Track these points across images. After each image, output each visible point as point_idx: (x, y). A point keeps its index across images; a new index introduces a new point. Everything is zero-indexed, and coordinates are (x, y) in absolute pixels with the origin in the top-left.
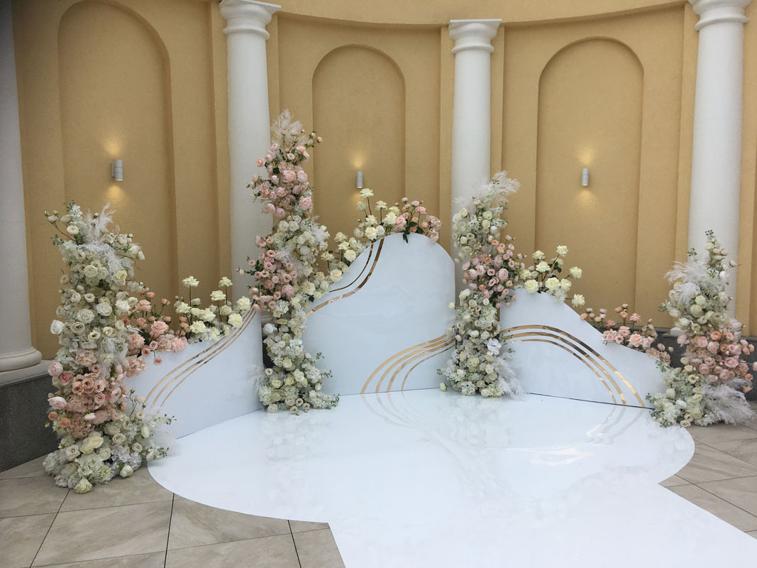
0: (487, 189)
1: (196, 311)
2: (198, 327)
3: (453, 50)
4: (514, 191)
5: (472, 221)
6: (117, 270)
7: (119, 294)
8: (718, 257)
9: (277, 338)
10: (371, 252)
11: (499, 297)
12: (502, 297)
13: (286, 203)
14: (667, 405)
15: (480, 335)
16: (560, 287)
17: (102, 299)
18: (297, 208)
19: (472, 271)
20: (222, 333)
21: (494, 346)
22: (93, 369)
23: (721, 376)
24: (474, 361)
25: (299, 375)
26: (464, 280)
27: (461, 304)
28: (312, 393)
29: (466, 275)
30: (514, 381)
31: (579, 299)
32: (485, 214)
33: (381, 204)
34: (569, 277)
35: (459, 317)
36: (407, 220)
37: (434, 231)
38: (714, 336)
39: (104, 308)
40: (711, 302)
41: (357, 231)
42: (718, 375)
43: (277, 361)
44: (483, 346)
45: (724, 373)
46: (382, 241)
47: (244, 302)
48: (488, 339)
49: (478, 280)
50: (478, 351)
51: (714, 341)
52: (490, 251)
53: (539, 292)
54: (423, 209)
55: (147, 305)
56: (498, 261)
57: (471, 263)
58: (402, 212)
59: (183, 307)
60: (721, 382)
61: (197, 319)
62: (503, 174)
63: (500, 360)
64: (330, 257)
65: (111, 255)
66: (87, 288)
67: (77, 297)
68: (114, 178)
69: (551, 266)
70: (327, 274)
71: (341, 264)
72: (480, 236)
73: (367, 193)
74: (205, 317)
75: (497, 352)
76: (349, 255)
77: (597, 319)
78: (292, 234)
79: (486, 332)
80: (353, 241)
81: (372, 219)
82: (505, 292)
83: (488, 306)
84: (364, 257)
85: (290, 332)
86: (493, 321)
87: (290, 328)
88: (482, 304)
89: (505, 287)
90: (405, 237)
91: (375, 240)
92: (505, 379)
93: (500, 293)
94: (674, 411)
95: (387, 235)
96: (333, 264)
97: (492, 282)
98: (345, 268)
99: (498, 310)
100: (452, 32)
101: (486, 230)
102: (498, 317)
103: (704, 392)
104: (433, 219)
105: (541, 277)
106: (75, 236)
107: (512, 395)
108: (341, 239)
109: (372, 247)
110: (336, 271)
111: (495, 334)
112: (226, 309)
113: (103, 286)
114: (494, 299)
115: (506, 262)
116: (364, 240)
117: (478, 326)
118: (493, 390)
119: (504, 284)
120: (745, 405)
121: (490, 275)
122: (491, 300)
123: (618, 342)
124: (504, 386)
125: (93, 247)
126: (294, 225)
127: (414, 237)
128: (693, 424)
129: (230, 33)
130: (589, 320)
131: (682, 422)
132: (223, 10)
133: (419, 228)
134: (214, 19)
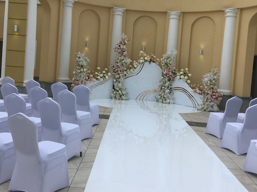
1: (99, 74)
2: (99, 77)
6: (85, 64)
7: (84, 68)
9: (116, 83)
10: (141, 66)
12: (172, 80)
13: (121, 53)
16: (184, 78)
17: (82, 69)
18: (123, 54)
19: (164, 72)
20: (104, 80)
21: (167, 91)
22: (79, 80)
24: (163, 94)
25: (120, 92)
28: (123, 96)
31: (189, 81)
33: (145, 55)
34: (188, 76)
35: (160, 83)
36: (150, 59)
37: (157, 62)
39: (82, 70)
40: (212, 83)
41: (138, 61)
43: (115, 88)
46: (144, 64)
47: (109, 74)
48: (166, 89)
51: (211, 92)
52: (169, 68)
53: (180, 79)
54: (155, 57)
55: (89, 71)
56: (171, 70)
58: (149, 57)
59: (96, 73)
60: (212, 101)
61: (99, 76)
64: (131, 66)
65: (84, 61)
66: (79, 66)
67: (78, 68)
68: (86, 45)
69: (184, 73)
70: (130, 70)
72: (167, 64)
73: (142, 52)
74: (100, 76)
76: (135, 66)
78: (121, 60)
79: (166, 87)
80: (137, 63)
81: (142, 58)
82: (172, 78)
83: (167, 81)
84: (139, 67)
85: (119, 82)
86: (168, 85)
90: (150, 63)
91: (142, 63)
92: (169, 99)
93: (170, 78)
94: (201, 107)
95: (145, 62)
96: (131, 68)
98: (134, 69)
99: (170, 83)
100: (169, 14)
103: (207, 103)
104: (157, 59)
106: (79, 57)
107: (170, 103)
108: (134, 62)
110: (132, 70)
112: (105, 75)
113: (82, 66)
114: (169, 80)
116: (140, 63)
117: (164, 86)
118: (166, 102)
119: (171, 76)
120: (216, 107)
121: (168, 74)
124: (169, 101)
125: (81, 59)
126: (122, 58)
127: (152, 63)
128: (205, 110)
129: (115, 15)
130: (190, 86)
131: (202, 110)
132: (114, 10)
133: (153, 61)
134: (111, 11)
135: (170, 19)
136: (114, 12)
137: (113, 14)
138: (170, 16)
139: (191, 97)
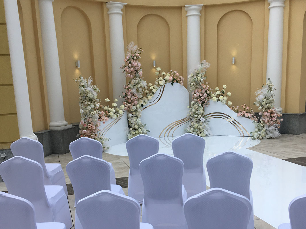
0: (199, 66)
1: (110, 109)
2: (111, 114)
3: (186, 15)
4: (208, 67)
5: (195, 78)
6: (95, 95)
7: (95, 102)
8: (271, 87)
9: (132, 118)
10: (161, 90)
11: (204, 103)
12: (205, 103)
13: (133, 74)
14: (255, 134)
15: (198, 117)
16: (224, 99)
17: (92, 104)
18: (137, 75)
19: (195, 95)
20: (117, 116)
21: (203, 120)
22: (91, 123)
23: (271, 124)
24: (196, 125)
25: (140, 130)
26: (192, 98)
27: (192, 106)
29: (193, 96)
30: (209, 131)
31: (230, 103)
32: (199, 75)
33: (164, 73)
34: (227, 96)
35: (191, 111)
36: (172, 78)
37: (182, 82)
38: (269, 111)
39: (93, 106)
40: (268, 101)
41: (156, 83)
42: (270, 123)
44: (199, 120)
45: (271, 122)
46: (164, 85)
47: (123, 106)
48: (201, 118)
49: (197, 98)
50: (197, 122)
51: (269, 113)
52: (201, 88)
53: (217, 101)
54: (178, 74)
56: (203, 91)
57: (195, 92)
58: (170, 75)
59: (106, 108)
60: (271, 125)
61: (110, 111)
62: (205, 61)
63: (205, 124)
64: (147, 91)
65: (93, 91)
67: (86, 103)
68: (77, 67)
69: (221, 92)
70: (147, 97)
71: (151, 94)
72: (197, 82)
73: (159, 69)
74: (112, 111)
75: (204, 122)
76: (154, 91)
77: (236, 109)
78: (136, 84)
79: (200, 115)
80: (155, 86)
81: (161, 78)
82: (206, 102)
83: (200, 106)
84: (159, 91)
86: (202, 111)
87: (136, 115)
88: (198, 106)
89: (206, 100)
90: (172, 84)
91: (162, 85)
92: (206, 130)
93: (204, 102)
94: (257, 135)
95: (166, 83)
96: (148, 94)
97: (202, 98)
98: (153, 94)
99: (204, 108)
100: (186, 9)
101: (199, 81)
102: (204, 110)
103: (265, 129)
104: (181, 77)
105: (218, 96)
106: (83, 86)
107: (209, 135)
108: (150, 86)
109: (161, 88)
110: (150, 96)
111: (203, 116)
112: (117, 109)
113: (92, 100)
114: (202, 104)
115: (206, 91)
116: (159, 85)
117: (197, 113)
118: (202, 134)
119: (206, 99)
120: (277, 132)
121: (201, 96)
122: (201, 104)
123: (241, 115)
124: (206, 133)
125: (88, 89)
126: (137, 81)
127: (175, 84)
128: (262, 138)
129: (110, 14)
130: (233, 109)
131: (259, 138)
132: (108, 5)
133: (177, 81)
134: (105, 9)
135: (187, 17)
136: (108, 10)
137: (108, 13)
138: (187, 12)
139: (235, 124)
